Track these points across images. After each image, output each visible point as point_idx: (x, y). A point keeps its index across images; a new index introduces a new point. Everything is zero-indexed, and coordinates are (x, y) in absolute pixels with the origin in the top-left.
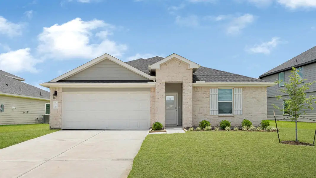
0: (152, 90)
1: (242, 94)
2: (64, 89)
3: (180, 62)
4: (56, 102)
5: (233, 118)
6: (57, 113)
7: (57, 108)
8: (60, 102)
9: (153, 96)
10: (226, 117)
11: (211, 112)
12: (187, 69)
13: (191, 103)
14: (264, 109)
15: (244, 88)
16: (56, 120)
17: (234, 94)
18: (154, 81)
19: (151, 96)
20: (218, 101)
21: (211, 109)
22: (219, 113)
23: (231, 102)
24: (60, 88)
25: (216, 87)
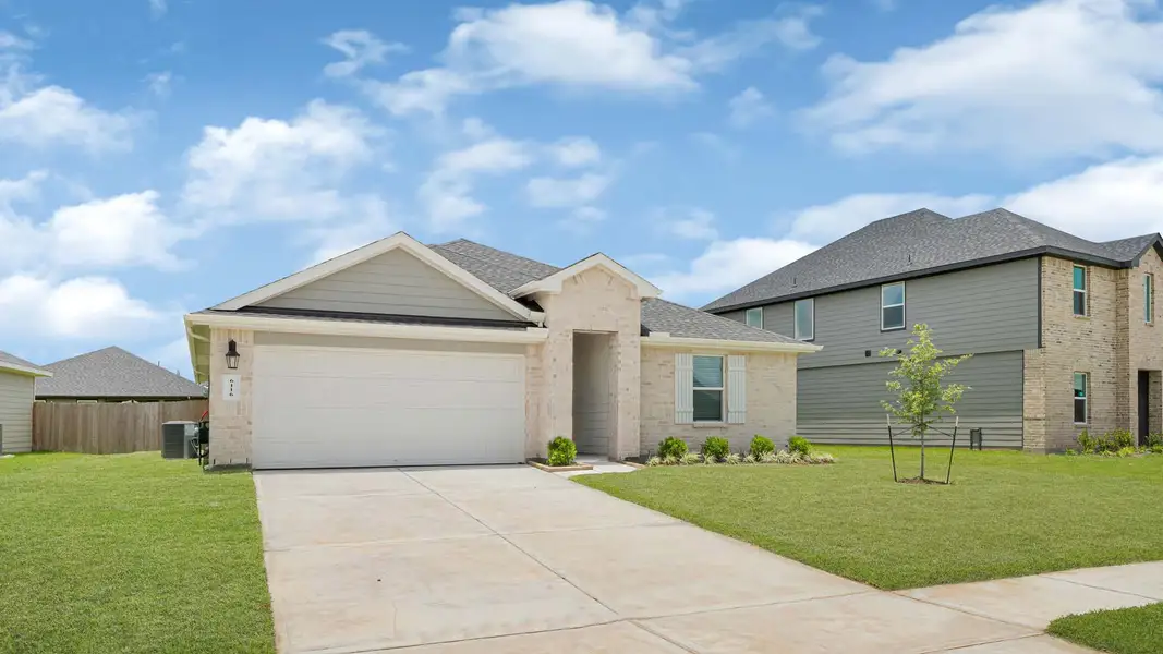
0: (532, 351)
1: (747, 372)
2: (261, 337)
3: (612, 277)
4: (231, 377)
5: (723, 431)
6: (238, 414)
7: (237, 397)
8: (248, 379)
9: (533, 369)
10: (710, 430)
11: (676, 415)
12: (627, 299)
13: (636, 390)
14: (790, 409)
15: (749, 354)
16: (232, 437)
17: (730, 368)
18: (540, 325)
19: (527, 368)
20: (693, 388)
21: (677, 409)
22: (695, 419)
23: (720, 392)
24: (246, 332)
25: (688, 350)
